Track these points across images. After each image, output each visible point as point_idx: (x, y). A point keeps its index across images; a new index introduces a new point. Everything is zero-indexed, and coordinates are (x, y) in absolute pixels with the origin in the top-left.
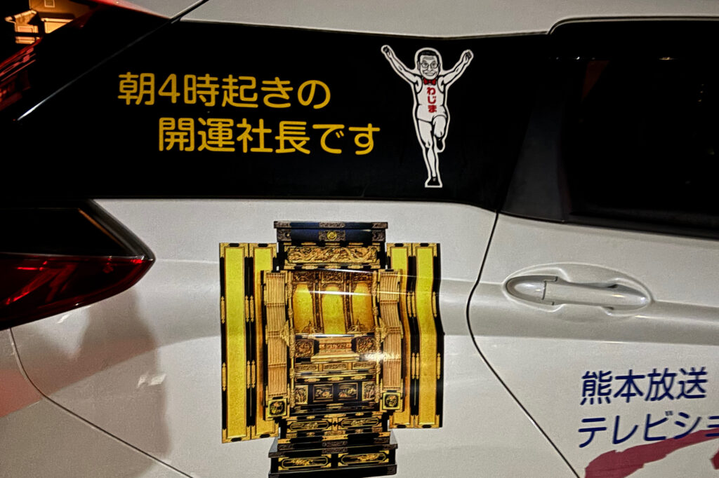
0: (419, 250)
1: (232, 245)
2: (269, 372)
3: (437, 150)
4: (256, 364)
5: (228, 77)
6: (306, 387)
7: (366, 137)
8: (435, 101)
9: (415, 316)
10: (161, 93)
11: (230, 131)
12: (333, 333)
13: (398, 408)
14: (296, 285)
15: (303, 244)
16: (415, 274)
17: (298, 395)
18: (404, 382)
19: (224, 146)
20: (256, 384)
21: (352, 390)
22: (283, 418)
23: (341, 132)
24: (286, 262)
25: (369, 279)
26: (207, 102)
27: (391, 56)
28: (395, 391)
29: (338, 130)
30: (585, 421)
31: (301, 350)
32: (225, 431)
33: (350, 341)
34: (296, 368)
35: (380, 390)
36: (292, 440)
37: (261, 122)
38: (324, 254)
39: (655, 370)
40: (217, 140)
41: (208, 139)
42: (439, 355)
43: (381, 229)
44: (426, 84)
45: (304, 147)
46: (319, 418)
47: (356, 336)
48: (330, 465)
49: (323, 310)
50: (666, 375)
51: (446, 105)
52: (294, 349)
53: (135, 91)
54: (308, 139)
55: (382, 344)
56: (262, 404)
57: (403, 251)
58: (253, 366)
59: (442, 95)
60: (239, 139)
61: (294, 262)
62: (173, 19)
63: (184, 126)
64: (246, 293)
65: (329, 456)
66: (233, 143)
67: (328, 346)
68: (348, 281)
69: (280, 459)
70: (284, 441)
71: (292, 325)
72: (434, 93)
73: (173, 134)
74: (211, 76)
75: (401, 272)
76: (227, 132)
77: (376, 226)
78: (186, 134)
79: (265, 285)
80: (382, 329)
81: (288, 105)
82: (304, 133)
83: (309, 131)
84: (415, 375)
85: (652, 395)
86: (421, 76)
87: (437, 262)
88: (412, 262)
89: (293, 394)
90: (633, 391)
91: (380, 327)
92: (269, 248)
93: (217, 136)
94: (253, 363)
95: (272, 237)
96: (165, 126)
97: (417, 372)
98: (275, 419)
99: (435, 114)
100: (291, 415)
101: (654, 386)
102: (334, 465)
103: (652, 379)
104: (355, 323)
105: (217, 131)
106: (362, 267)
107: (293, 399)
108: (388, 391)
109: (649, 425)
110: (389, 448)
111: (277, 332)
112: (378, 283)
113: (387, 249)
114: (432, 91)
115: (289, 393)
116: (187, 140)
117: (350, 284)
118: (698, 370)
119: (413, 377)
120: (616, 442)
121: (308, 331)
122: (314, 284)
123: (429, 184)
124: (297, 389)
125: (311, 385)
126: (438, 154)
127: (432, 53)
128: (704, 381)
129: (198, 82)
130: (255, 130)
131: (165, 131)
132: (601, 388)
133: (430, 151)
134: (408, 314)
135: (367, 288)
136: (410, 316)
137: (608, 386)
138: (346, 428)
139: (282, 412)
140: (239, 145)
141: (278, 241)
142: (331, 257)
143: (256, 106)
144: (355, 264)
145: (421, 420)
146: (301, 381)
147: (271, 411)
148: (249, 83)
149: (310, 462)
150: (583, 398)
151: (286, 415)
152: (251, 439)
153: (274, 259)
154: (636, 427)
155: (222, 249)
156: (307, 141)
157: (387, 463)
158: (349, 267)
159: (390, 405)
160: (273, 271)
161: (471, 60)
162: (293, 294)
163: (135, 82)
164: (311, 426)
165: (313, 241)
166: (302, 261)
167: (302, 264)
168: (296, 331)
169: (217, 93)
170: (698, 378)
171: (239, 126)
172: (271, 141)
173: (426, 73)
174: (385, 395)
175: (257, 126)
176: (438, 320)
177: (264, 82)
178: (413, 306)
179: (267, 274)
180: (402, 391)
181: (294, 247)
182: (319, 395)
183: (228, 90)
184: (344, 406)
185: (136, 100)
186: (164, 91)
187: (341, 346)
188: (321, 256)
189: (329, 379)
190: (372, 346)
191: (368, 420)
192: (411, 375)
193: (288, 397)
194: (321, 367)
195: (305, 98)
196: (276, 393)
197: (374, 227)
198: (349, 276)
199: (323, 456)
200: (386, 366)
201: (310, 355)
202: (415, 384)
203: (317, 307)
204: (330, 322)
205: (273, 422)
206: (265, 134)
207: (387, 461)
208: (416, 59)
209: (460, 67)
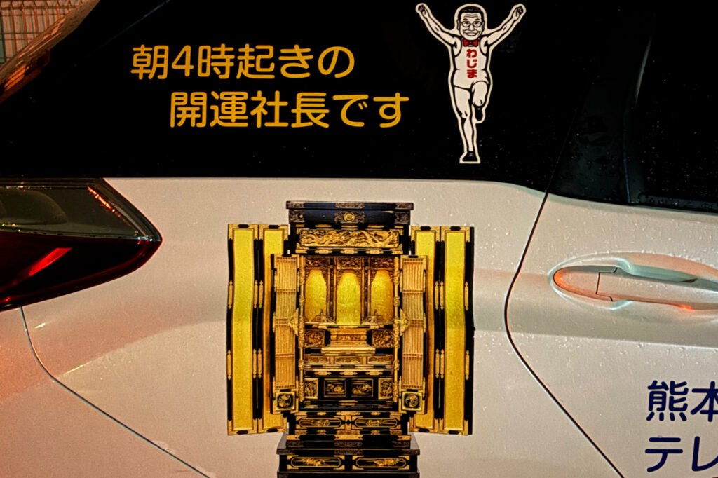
0: (451, 235)
1: (241, 226)
2: (276, 363)
3: (475, 121)
4: (262, 353)
5: (244, 47)
6: (316, 380)
7: (392, 110)
8: (475, 65)
9: (442, 308)
10: (174, 66)
11: (244, 104)
12: (348, 321)
13: (420, 409)
14: (309, 271)
15: (316, 226)
16: (444, 259)
17: (307, 389)
18: (427, 381)
19: (237, 121)
20: (262, 374)
21: (367, 386)
22: (292, 412)
23: (364, 103)
24: (298, 245)
25: (390, 266)
26: (221, 74)
27: (426, 16)
28: (416, 391)
29: (361, 101)
30: (652, 440)
31: (310, 340)
32: (230, 423)
33: (365, 333)
34: (305, 360)
35: (399, 389)
36: (301, 437)
37: (277, 94)
38: (340, 238)
40: (230, 115)
41: (220, 114)
42: (468, 352)
43: (404, 211)
44: (465, 46)
45: (322, 120)
46: (331, 414)
47: (372, 327)
48: (343, 467)
49: (338, 299)
51: (488, 69)
52: (303, 339)
53: (148, 65)
54: (327, 111)
55: (401, 338)
56: (269, 396)
57: (430, 235)
58: (260, 355)
59: (485, 58)
60: (253, 113)
61: (306, 245)
63: (196, 101)
64: (256, 278)
65: (343, 457)
66: (246, 117)
67: (340, 338)
68: (366, 267)
69: (289, 457)
70: (292, 438)
71: (302, 313)
72: (475, 55)
73: (184, 110)
74: (226, 46)
75: (427, 258)
76: (240, 106)
77: (400, 207)
78: (198, 109)
79: (276, 269)
80: (402, 322)
81: (307, 75)
82: (323, 105)
83: (329, 103)
84: (440, 374)
86: (460, 37)
87: (469, 248)
88: (440, 248)
89: (302, 387)
90: (716, 407)
91: (400, 319)
92: (281, 230)
93: (230, 110)
94: (260, 351)
95: (283, 218)
96: (177, 101)
97: (442, 370)
98: (282, 412)
99: (474, 80)
100: (300, 410)
102: (348, 468)
104: (372, 313)
105: (230, 106)
106: (382, 252)
107: (302, 392)
108: (408, 390)
110: (410, 453)
111: (285, 320)
112: (401, 270)
113: (411, 233)
114: (473, 54)
115: (297, 386)
116: (199, 116)
117: (369, 272)
119: (437, 376)
120: (696, 468)
121: (319, 320)
122: (329, 270)
123: (464, 160)
124: (306, 382)
125: (321, 379)
126: (477, 125)
127: (476, 10)
129: (213, 53)
130: (270, 104)
131: (177, 107)
132: (672, 401)
133: (467, 123)
134: (435, 306)
135: (387, 276)
136: (437, 308)
138: (360, 428)
139: (290, 406)
140: (252, 120)
141: (290, 222)
142: (347, 241)
144: (374, 248)
145: (446, 424)
146: (311, 374)
147: (278, 403)
148: (267, 52)
149: (322, 463)
150: (649, 412)
151: (295, 409)
152: (258, 432)
153: (285, 242)
155: (231, 230)
156: (326, 114)
157: (407, 471)
158: (367, 252)
159: (411, 406)
160: (283, 255)
161: (522, 15)
162: (305, 280)
163: (149, 56)
164: (322, 423)
165: (328, 223)
166: (316, 245)
167: (315, 248)
168: (306, 319)
169: (232, 64)
171: (253, 99)
172: (287, 115)
173: (467, 34)
174: (404, 393)
175: (273, 100)
176: (469, 315)
177: (283, 51)
178: (442, 298)
179: (278, 258)
180: (424, 392)
181: (307, 229)
182: (331, 391)
183: (243, 61)
184: (359, 403)
185: (148, 74)
186: (179, 63)
187: (355, 338)
188: (336, 239)
189: (342, 374)
190: (390, 339)
191: (385, 421)
192: (435, 374)
193: (297, 390)
194: (332, 359)
195: (326, 65)
196: (284, 385)
197: (397, 208)
198: (367, 262)
199: (336, 457)
200: (405, 362)
201: (321, 346)
202: (440, 384)
203: (331, 296)
204: (343, 311)
205: (281, 416)
206: (281, 108)
207: (408, 467)
208: (456, 18)
209: (509, 25)
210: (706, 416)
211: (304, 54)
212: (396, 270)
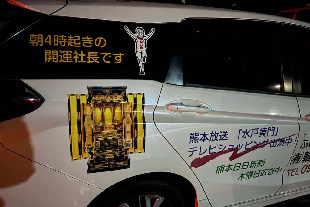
0: (137, 95)
1: (72, 95)
2: (86, 137)
3: (143, 62)
4: (81, 135)
5: (70, 36)
6: (99, 142)
7: (119, 57)
8: (142, 45)
9: (136, 117)
10: (45, 41)
11: (71, 55)
12: (109, 123)
13: (131, 147)
14: (95, 108)
15: (97, 94)
16: (136, 103)
17: (96, 145)
18: (132, 139)
19: (69, 60)
20: (82, 141)
21: (115, 142)
22: (92, 152)
24: (91, 100)
25: (120, 105)
26: (62, 45)
27: (127, 29)
28: (129, 142)
29: (109, 55)
30: (190, 148)
31: (97, 130)
33: (114, 126)
34: (96, 136)
35: (124, 141)
36: (95, 159)
37: (82, 52)
39: (212, 132)
41: (63, 58)
42: (144, 129)
43: (125, 88)
44: (139, 39)
45: (97, 60)
46: (104, 151)
47: (116, 124)
48: (108, 166)
49: (105, 116)
50: (216, 133)
51: (146, 47)
52: (95, 129)
53: (36, 41)
54: (99, 58)
55: (125, 127)
56: (84, 148)
57: (132, 96)
58: (81, 136)
59: (145, 43)
60: (74, 58)
61: (94, 100)
62: (49, 15)
63: (54, 53)
64: (78, 111)
65: (108, 163)
66: (72, 59)
67: (106, 128)
69: (91, 165)
70: (92, 159)
71: (94, 121)
73: (50, 56)
74: (64, 36)
75: (131, 103)
76: (70, 55)
78: (55, 56)
79: (84, 108)
80: (125, 122)
81: (91, 46)
82: (97, 56)
83: (99, 55)
85: (211, 140)
86: (138, 37)
87: (143, 99)
88: (135, 100)
90: (205, 138)
92: (85, 95)
93: (66, 57)
94: (81, 134)
95: (86, 92)
96: (47, 53)
97: (137, 135)
98: (89, 152)
99: (142, 50)
100: (94, 151)
101: (212, 137)
103: (211, 135)
104: (116, 120)
105: (66, 55)
106: (118, 102)
108: (127, 142)
109: (210, 149)
110: (128, 160)
111: (89, 124)
112: (124, 107)
113: (126, 95)
114: (141, 42)
116: (55, 58)
117: (114, 108)
118: (225, 131)
119: (135, 137)
120: (200, 154)
121: (100, 123)
122: (102, 108)
123: (141, 73)
124: (96, 143)
125: (101, 141)
126: (144, 63)
127: (141, 29)
128: (227, 135)
129: (59, 38)
130: (79, 55)
131: (47, 55)
132: (195, 138)
133: (141, 62)
135: (120, 108)
137: (198, 137)
138: (113, 154)
139: (91, 150)
140: (74, 60)
141: (88, 93)
142: (107, 98)
143: (80, 46)
144: (116, 100)
145: (138, 150)
146: (97, 140)
147: (87, 150)
148: (78, 38)
149: (101, 166)
150: (190, 141)
152: (81, 159)
153: (87, 99)
154: (206, 150)
155: (69, 96)
158: (114, 102)
159: (128, 146)
160: (87, 104)
161: (154, 31)
162: (94, 111)
163: (36, 37)
164: (101, 154)
165: (101, 93)
166: (97, 100)
167: (97, 101)
168: (95, 123)
169: (66, 42)
170: (225, 134)
171: (74, 53)
172: (85, 58)
175: (81, 54)
176: (144, 119)
177: (83, 38)
178: (136, 114)
179: (85, 104)
180: (132, 142)
181: (94, 95)
182: (104, 144)
183: (70, 41)
184: (112, 147)
185: (36, 44)
186: (46, 41)
187: (112, 128)
188: (104, 98)
189: (107, 139)
190: (122, 127)
191: (120, 151)
193: (93, 145)
194: (104, 135)
195: (97, 43)
196: (89, 144)
197: (122, 88)
198: (114, 105)
199: (106, 163)
200: (126, 134)
201: (100, 131)
202: (136, 139)
203: (103, 115)
204: (107, 120)
205: (88, 154)
206: (83, 56)
207: (127, 164)
208: (136, 31)
209: (151, 34)
210: (203, 141)
211: (90, 39)
212: (122, 107)
